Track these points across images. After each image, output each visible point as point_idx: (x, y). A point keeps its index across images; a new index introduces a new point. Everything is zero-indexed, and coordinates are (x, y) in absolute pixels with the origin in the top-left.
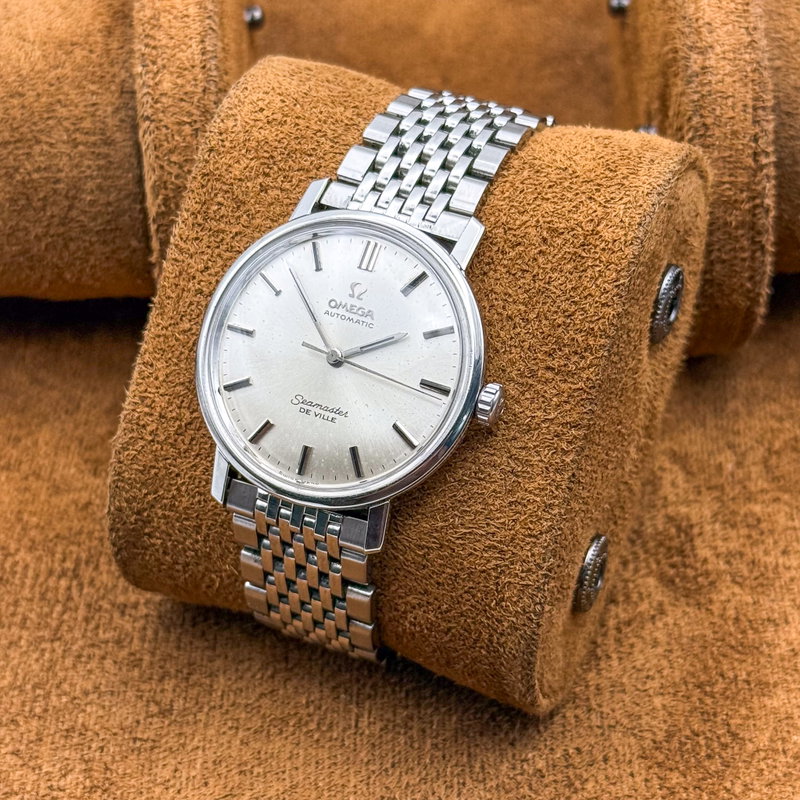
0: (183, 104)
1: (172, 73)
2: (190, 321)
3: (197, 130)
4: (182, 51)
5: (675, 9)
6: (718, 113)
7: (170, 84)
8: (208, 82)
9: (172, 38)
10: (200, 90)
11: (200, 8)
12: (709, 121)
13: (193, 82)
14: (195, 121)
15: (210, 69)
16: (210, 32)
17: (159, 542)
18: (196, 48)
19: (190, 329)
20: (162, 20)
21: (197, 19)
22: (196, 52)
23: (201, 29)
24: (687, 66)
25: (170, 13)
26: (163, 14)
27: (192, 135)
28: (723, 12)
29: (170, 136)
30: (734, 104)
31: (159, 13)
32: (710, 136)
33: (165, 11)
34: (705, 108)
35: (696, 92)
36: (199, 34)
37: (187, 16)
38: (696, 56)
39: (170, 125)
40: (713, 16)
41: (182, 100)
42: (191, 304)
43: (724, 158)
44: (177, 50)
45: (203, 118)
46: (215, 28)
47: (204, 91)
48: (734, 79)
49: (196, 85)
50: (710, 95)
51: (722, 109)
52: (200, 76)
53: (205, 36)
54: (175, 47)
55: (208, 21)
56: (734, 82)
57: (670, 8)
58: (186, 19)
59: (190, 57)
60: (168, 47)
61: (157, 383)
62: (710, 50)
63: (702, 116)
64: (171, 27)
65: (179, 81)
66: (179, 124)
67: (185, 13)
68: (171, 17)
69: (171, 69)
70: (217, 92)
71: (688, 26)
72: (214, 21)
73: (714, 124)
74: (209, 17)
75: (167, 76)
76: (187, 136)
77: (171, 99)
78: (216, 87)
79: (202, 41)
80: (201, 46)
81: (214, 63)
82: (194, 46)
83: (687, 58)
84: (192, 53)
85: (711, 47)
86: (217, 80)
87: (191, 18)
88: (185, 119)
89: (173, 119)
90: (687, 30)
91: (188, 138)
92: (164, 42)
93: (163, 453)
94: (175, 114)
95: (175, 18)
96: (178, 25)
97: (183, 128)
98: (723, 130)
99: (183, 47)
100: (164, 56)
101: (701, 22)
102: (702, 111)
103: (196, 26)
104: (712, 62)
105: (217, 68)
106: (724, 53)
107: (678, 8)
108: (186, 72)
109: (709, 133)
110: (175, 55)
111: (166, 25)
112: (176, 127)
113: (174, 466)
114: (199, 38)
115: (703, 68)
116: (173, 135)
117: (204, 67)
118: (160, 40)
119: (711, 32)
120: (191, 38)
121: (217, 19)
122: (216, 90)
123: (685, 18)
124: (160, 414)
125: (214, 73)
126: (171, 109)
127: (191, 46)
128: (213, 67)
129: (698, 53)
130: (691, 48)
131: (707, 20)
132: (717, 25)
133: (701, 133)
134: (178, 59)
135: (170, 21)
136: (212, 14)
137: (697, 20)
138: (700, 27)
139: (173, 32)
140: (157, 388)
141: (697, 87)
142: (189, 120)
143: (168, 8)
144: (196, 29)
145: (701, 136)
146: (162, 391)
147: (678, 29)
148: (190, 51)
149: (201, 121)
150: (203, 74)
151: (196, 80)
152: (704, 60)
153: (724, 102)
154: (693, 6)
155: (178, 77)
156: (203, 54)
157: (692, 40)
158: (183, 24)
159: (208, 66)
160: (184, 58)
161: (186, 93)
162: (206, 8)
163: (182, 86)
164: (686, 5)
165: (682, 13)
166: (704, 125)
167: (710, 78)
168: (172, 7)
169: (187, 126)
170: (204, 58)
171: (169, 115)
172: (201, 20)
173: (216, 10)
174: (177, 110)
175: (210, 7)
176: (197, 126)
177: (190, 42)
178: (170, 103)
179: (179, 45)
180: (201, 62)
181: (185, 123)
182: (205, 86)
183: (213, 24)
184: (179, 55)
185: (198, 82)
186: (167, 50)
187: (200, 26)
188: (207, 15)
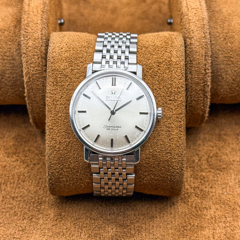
0: (35, 49)
1: (32, 40)
2: (61, 113)
3: (39, 57)
4: (35, 34)
5: (183, 25)
6: (194, 57)
7: (31, 43)
8: (43, 43)
9: (33, 30)
11: (41, 21)
12: (192, 59)
13: (38, 43)
14: (38, 55)
15: (43, 39)
16: (44, 28)
17: (65, 179)
18: (39, 33)
19: (62, 116)
20: (30, 24)
21: (41, 24)
22: (39, 34)
23: (41, 27)
25: (33, 22)
26: (30, 23)
27: (37, 59)
28: (197, 27)
30: (199, 54)
31: (29, 22)
32: (192, 64)
33: (31, 22)
34: (190, 55)
37: (37, 23)
38: (188, 40)
39: (31, 56)
40: (194, 28)
41: (35, 48)
42: (60, 108)
43: (195, 70)
45: (41, 54)
46: (45, 27)
48: (200, 47)
49: (39, 44)
50: (192, 51)
51: (196, 56)
52: (40, 41)
53: (42, 29)
54: (33, 32)
55: (43, 25)
56: (199, 48)
57: (182, 25)
58: (37, 24)
60: (31, 32)
61: (56, 133)
62: (192, 38)
63: (190, 58)
64: (32, 27)
65: (34, 43)
66: (34, 55)
67: (37, 22)
68: (33, 23)
69: (32, 39)
72: (45, 25)
73: (193, 60)
74: (44, 24)
75: (31, 41)
77: (31, 48)
79: (42, 31)
80: (41, 32)
81: (45, 37)
82: (39, 32)
84: (38, 34)
85: (193, 37)
86: (45, 43)
87: (39, 24)
88: (35, 54)
89: (32, 54)
90: (186, 32)
92: (30, 31)
93: (63, 153)
94: (33, 52)
95: (34, 24)
98: (196, 62)
99: (36, 32)
100: (30, 35)
101: (190, 30)
102: (190, 56)
103: (40, 26)
104: (193, 42)
105: (46, 39)
106: (197, 39)
107: (184, 26)
108: (36, 40)
110: (33, 35)
111: (31, 26)
112: (33, 56)
113: (67, 156)
114: (40, 30)
115: (190, 43)
116: (32, 59)
117: (42, 39)
118: (29, 30)
119: (193, 33)
120: (38, 30)
122: (45, 45)
123: (186, 28)
124: (59, 142)
125: (45, 41)
126: (31, 51)
127: (38, 32)
128: (44, 39)
129: (189, 39)
131: (192, 29)
132: (195, 31)
135: (32, 25)
136: (45, 23)
137: (189, 29)
138: (190, 31)
139: (33, 28)
140: (56, 135)
142: (37, 54)
143: (32, 21)
144: (40, 27)
145: (189, 63)
146: (58, 135)
147: (184, 32)
150: (42, 41)
152: (191, 41)
153: (196, 54)
154: (188, 25)
155: (34, 41)
156: (42, 35)
158: (36, 26)
159: (43, 38)
160: (36, 36)
161: (36, 46)
162: (43, 21)
163: (35, 44)
164: (186, 24)
165: (185, 27)
166: (190, 60)
167: (192, 46)
168: (33, 20)
169: (36, 56)
170: (42, 36)
171: (31, 53)
172: (41, 25)
173: (46, 22)
174: (33, 51)
175: (44, 21)
176: (39, 56)
177: (38, 31)
178: (31, 49)
179: (35, 32)
180: (41, 37)
181: (35, 55)
182: (42, 45)
183: (45, 26)
184: (35, 35)
185: (40, 43)
186: (31, 33)
187: (41, 26)
188: (43, 23)
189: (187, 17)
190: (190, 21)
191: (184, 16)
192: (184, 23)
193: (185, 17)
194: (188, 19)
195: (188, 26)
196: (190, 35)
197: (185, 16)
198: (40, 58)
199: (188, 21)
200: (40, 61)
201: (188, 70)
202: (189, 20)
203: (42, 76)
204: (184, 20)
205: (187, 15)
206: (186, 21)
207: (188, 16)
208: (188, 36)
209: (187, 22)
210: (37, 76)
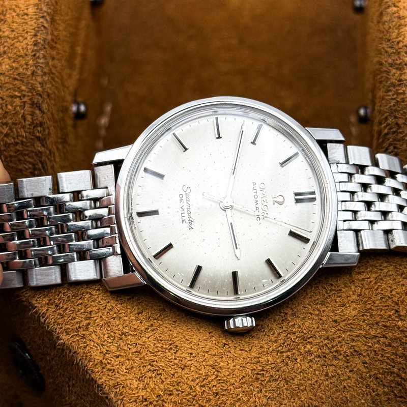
0: (16, 82)
1: (10, 58)
3: (24, 102)
4: (20, 41)
5: (383, 32)
7: (7, 66)
8: (36, 67)
9: (13, 31)
10: (29, 73)
11: (37, 9)
13: (25, 66)
14: (24, 96)
15: (39, 57)
16: (42, 28)
18: (30, 40)
20: (8, 16)
21: (34, 17)
22: (30, 44)
23: (36, 25)
24: (387, 78)
25: (15, 11)
26: (9, 11)
27: (20, 106)
29: (4, 105)
31: (7, 10)
33: (10, 9)
35: (392, 99)
36: (34, 29)
37: (27, 15)
38: (394, 71)
39: (5, 97)
41: (15, 79)
44: (16, 40)
46: (46, 25)
47: (33, 74)
49: (27, 69)
50: (403, 102)
52: (31, 62)
53: (38, 31)
54: (15, 38)
55: (42, 20)
58: (26, 17)
59: (25, 46)
60: (9, 38)
63: (396, 117)
64: (13, 22)
65: (14, 65)
66: (12, 97)
67: (26, 11)
68: (14, 14)
69: (9, 55)
70: (42, 76)
71: (391, 48)
72: (46, 20)
73: (404, 124)
74: (43, 17)
75: (6, 60)
76: (17, 106)
77: (7, 78)
78: (42, 71)
79: (35, 35)
80: (33, 39)
81: (42, 52)
82: (29, 38)
83: (388, 72)
84: (27, 44)
86: (43, 66)
87: (29, 16)
88: (16, 93)
89: (8, 92)
90: (390, 50)
91: (18, 108)
92: (6, 34)
94: (10, 89)
95: (18, 15)
96: (20, 20)
97: (15, 100)
99: (20, 38)
100: (5, 44)
103: (32, 23)
105: (44, 57)
107: (385, 33)
108: (21, 58)
109: (400, 130)
110: (14, 44)
111: (10, 20)
112: (9, 99)
114: (33, 32)
116: (6, 105)
117: (34, 55)
118: (4, 32)
120: (27, 32)
121: (48, 18)
122: (42, 73)
123: (389, 40)
125: (42, 61)
126: (7, 85)
127: (26, 38)
128: (41, 56)
129: (397, 69)
130: (391, 65)
133: (394, 130)
134: (16, 48)
135: (13, 17)
136: (45, 14)
138: (400, 48)
139: (15, 26)
141: (393, 95)
142: (19, 95)
143: (14, 7)
144: (31, 25)
145: (394, 132)
147: (384, 48)
148: (25, 42)
149: (29, 96)
150: (33, 61)
151: (27, 65)
152: (401, 75)
154: (396, 31)
155: (14, 61)
156: (35, 45)
157: (393, 58)
158: (23, 21)
159: (38, 55)
160: (20, 48)
161: (19, 74)
162: (41, 9)
163: (17, 68)
164: (391, 30)
165: (388, 36)
166: (397, 124)
167: (404, 89)
168: (17, 6)
169: (18, 99)
170: (35, 48)
171: (5, 90)
172: (36, 19)
173: (49, 11)
174: (11, 86)
175: (45, 8)
176: (26, 99)
177: (26, 35)
178: (6, 81)
179: (18, 37)
180: (33, 51)
181: (16, 97)
182: (34, 70)
183: (45, 22)
184: (17, 45)
185: (29, 67)
186: (8, 40)
187: (35, 23)
188: (41, 15)
189: (395, 9)
190: (402, 22)
191: (386, 8)
192: (386, 27)
193: (389, 10)
194: (397, 15)
195: (394, 35)
196: (400, 59)
197: (389, 7)
198: (27, 106)
199: (396, 20)
200: (26, 113)
201: (392, 148)
202: (399, 18)
203: (30, 149)
204: (385, 18)
205: (395, 6)
206: (391, 21)
207: (398, 7)
208: (394, 60)
209: (394, 23)
210: (19, 150)
